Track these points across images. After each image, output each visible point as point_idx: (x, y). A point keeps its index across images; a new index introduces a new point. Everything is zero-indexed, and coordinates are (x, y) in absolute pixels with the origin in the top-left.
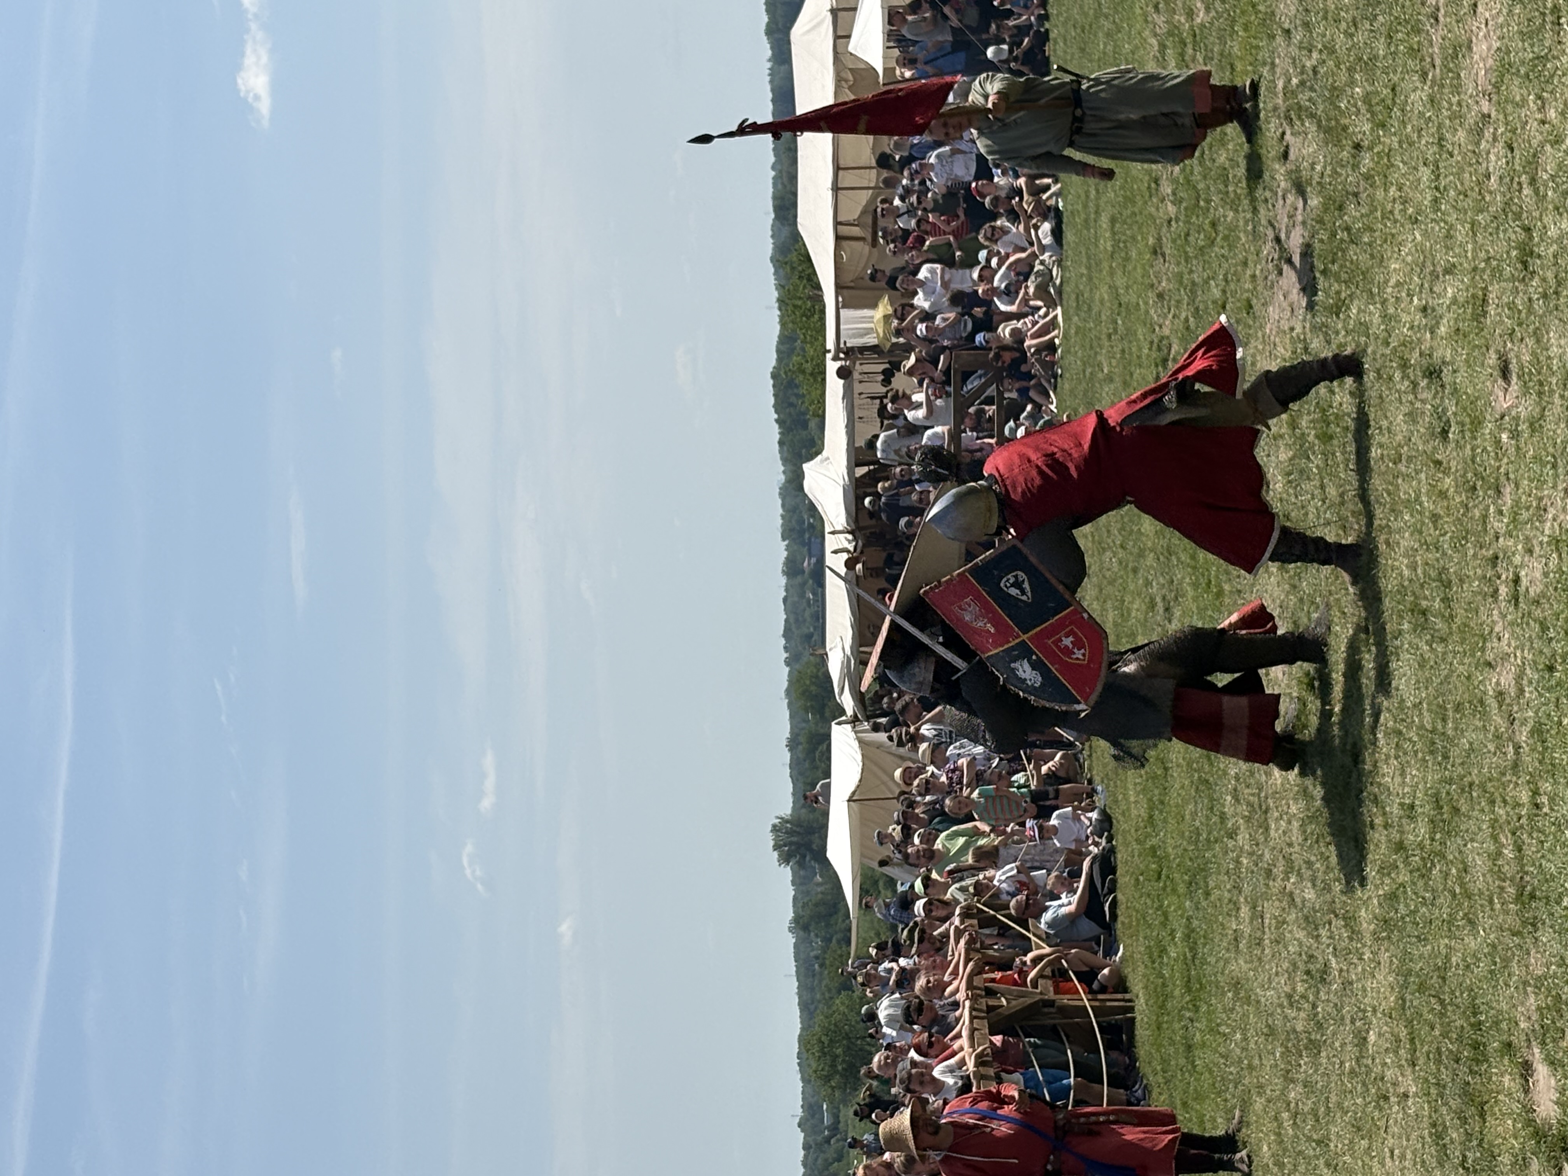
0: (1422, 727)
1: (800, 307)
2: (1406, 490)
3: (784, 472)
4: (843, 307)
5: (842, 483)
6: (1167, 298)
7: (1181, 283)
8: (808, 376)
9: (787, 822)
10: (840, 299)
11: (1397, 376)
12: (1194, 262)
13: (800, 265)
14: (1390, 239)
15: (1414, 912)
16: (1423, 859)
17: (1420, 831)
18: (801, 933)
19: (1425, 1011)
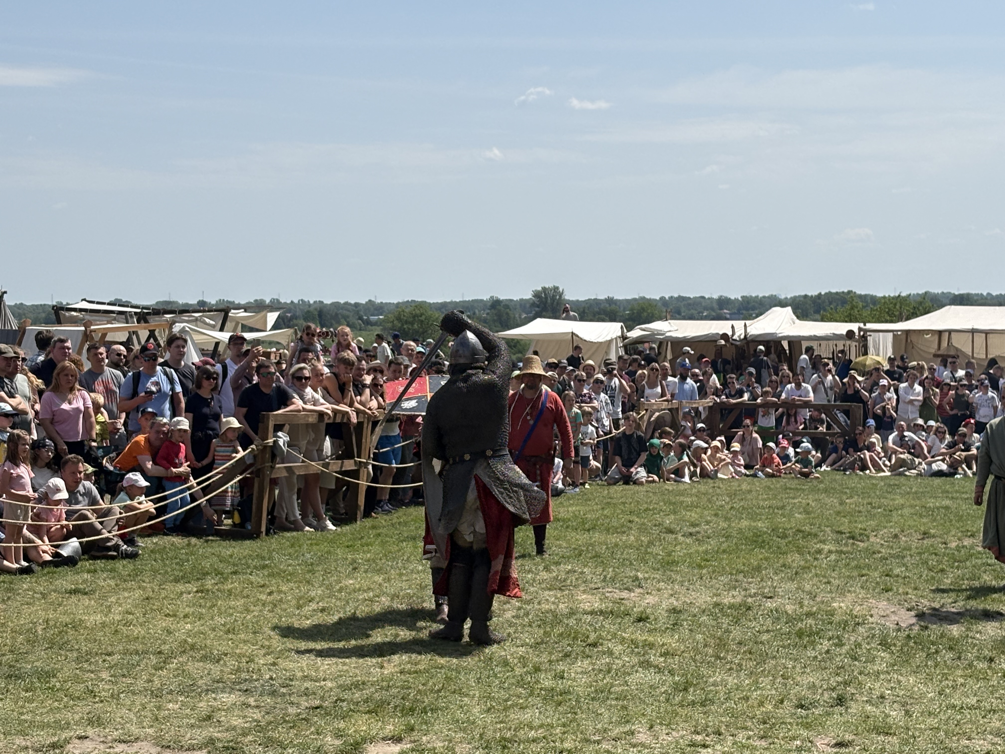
0: (612, 686)
1: (895, 308)
2: (765, 682)
3: (786, 298)
4: (894, 335)
5: (778, 332)
6: (894, 541)
7: (905, 549)
8: (848, 312)
9: (560, 296)
10: (899, 333)
11: (840, 679)
12: (918, 558)
13: (923, 308)
14: (930, 678)
15: (495, 676)
16: (529, 683)
17: (547, 681)
18: (490, 304)
19: (434, 680)
